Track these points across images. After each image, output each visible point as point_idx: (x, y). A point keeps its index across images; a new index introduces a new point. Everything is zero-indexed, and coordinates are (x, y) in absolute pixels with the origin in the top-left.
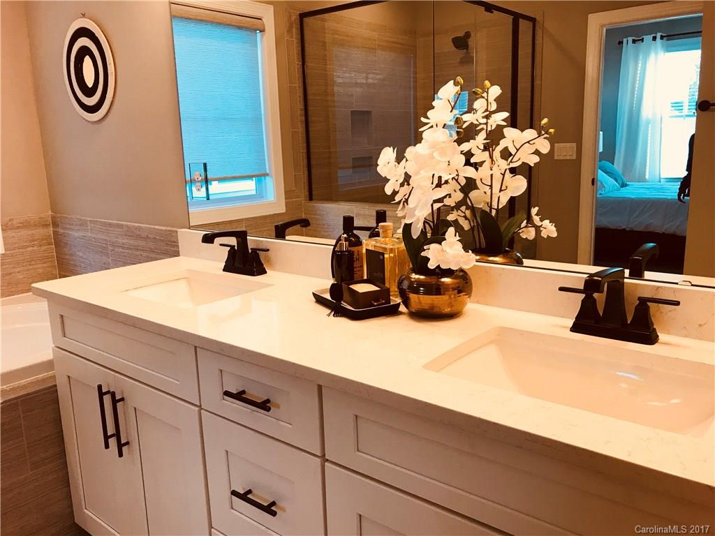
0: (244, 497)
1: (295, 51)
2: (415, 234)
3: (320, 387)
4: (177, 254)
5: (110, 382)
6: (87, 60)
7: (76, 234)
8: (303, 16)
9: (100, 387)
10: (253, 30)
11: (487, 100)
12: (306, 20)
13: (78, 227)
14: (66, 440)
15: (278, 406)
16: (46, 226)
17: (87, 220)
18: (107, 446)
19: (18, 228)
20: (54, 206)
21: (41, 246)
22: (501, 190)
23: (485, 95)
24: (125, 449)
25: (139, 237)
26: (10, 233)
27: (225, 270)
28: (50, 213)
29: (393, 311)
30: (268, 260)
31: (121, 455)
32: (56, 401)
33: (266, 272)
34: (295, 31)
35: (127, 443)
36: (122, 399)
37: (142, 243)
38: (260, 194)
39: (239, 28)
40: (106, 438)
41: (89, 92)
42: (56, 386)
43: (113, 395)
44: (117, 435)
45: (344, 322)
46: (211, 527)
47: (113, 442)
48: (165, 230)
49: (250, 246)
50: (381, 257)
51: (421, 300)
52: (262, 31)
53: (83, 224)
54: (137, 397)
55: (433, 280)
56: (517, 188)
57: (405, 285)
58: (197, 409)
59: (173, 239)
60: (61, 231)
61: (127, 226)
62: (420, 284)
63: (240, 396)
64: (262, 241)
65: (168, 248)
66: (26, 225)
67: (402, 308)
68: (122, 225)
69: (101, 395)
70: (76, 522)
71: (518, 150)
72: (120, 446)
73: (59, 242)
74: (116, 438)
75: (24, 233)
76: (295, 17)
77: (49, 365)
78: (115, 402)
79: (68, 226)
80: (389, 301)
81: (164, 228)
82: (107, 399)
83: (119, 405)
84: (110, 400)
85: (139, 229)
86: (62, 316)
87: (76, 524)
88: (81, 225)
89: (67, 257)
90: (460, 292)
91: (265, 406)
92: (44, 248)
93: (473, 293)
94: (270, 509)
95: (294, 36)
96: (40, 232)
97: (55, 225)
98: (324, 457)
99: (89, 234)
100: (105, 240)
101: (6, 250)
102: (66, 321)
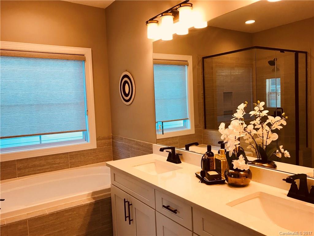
1: (200, 72)
2: (230, 155)
3: (192, 208)
4: (152, 153)
5: (128, 198)
6: (127, 85)
7: (120, 142)
8: (203, 58)
9: (125, 199)
10: (184, 65)
11: (259, 107)
12: (205, 59)
13: (120, 140)
14: (113, 216)
15: (179, 212)
16: (110, 139)
18: (126, 220)
19: (102, 139)
20: (113, 132)
21: (108, 146)
22: (267, 139)
23: (258, 105)
24: (131, 222)
25: (140, 145)
26: (98, 142)
27: (167, 160)
28: (111, 134)
29: (222, 183)
30: (182, 158)
31: (130, 224)
32: (111, 203)
33: (181, 163)
34: (201, 64)
35: (132, 220)
36: (131, 204)
38: (185, 126)
39: (179, 65)
40: (126, 217)
41: (127, 95)
42: (111, 197)
43: (129, 202)
44: (129, 217)
45: (204, 185)
47: (127, 219)
48: (149, 144)
49: (176, 152)
50: (220, 162)
51: (232, 180)
52: (188, 65)
53: (122, 139)
54: (136, 204)
55: (237, 173)
57: (227, 173)
58: (154, 210)
59: (151, 147)
60: (114, 140)
61: (136, 141)
62: (232, 174)
63: (167, 208)
64: (180, 151)
65: (148, 150)
66: (104, 138)
67: (226, 182)
68: (135, 140)
69: (125, 202)
71: (273, 124)
72: (130, 221)
73: (114, 145)
74: (129, 218)
75: (103, 141)
76: (201, 59)
77: (109, 190)
78: (129, 205)
79: (117, 140)
80: (221, 178)
81: (148, 143)
82: (127, 203)
83: (130, 206)
84: (128, 204)
85: (140, 142)
86: (114, 174)
88: (121, 139)
90: (246, 178)
91: (175, 212)
93: (252, 178)
95: (200, 66)
96: (108, 141)
97: (113, 138)
98: (193, 231)
99: (124, 143)
100: (128, 145)
101: (97, 147)
102: (116, 176)
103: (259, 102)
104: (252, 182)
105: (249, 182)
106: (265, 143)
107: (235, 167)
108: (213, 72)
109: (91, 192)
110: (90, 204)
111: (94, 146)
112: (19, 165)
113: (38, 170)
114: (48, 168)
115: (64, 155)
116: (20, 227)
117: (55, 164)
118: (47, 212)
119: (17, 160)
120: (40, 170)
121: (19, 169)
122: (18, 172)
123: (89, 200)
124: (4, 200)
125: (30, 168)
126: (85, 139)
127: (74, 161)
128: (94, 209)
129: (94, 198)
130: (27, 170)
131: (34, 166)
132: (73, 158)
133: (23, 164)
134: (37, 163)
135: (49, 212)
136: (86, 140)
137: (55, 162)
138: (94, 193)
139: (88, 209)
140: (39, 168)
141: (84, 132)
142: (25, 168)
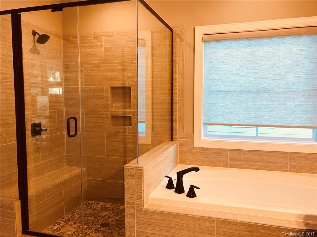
109: (304, 213)
112: (231, 155)
119: (230, 150)
121: (231, 159)
122: (229, 162)
124: (199, 188)
125: (242, 160)
127: (295, 164)
129: (306, 224)
131: (246, 160)
132: (294, 160)
133: (235, 155)
134: (250, 157)
135: (240, 220)
137: (270, 160)
140: (251, 163)
142: (237, 160)
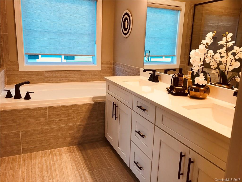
0: (138, 133)
1: (191, 17)
2: (195, 74)
3: (156, 107)
4: (139, 75)
5: (115, 101)
6: (126, 21)
7: (118, 67)
8: (195, 5)
9: (113, 102)
10: (177, 10)
12: (196, 6)
13: (118, 65)
14: (106, 115)
15: (147, 111)
16: (111, 64)
17: (120, 64)
18: (113, 117)
19: (105, 64)
20: (114, 59)
22: (230, 65)
23: (226, 36)
25: (131, 69)
26: (103, 65)
27: (148, 80)
28: (113, 61)
29: (185, 95)
30: (160, 79)
31: (115, 119)
32: (105, 105)
33: (159, 82)
34: (192, 11)
35: (117, 117)
36: (117, 106)
37: (132, 71)
38: (172, 62)
39: (173, 10)
40: (113, 115)
41: (125, 30)
42: (105, 102)
44: (115, 115)
45: (171, 95)
46: (131, 140)
47: (114, 116)
49: (156, 74)
50: (187, 80)
51: (193, 93)
52: (181, 11)
53: (120, 65)
54: (121, 107)
55: (197, 88)
56: (237, 65)
57: (189, 89)
58: (131, 110)
59: (139, 71)
60: (114, 66)
61: (129, 66)
62: (194, 88)
63: (140, 107)
64: (160, 73)
65: (137, 73)
67: (188, 95)
68: (128, 66)
69: (113, 104)
70: (105, 136)
71: (237, 53)
72: (115, 117)
73: (114, 69)
74: (115, 116)
75: (106, 65)
76: (193, 6)
77: (104, 97)
78: (116, 106)
79: (116, 65)
80: (185, 92)
81: (137, 68)
82: (114, 105)
85: (132, 67)
86: (109, 85)
87: (105, 137)
88: (119, 65)
89: (115, 73)
90: (205, 92)
91: (145, 110)
92: (110, 70)
93: (210, 93)
94: (143, 136)
95: (191, 12)
96: (110, 66)
97: (113, 64)
98: (155, 124)
99: (120, 67)
100: (124, 69)
101: (102, 69)
102: (109, 86)
103: (227, 33)
104: (208, 97)
105: (207, 96)
106: (227, 69)
107: (195, 83)
108: (202, 18)
109: (92, 97)
110: (90, 104)
111: (100, 69)
112: (46, 75)
113: (59, 80)
114: (66, 80)
115: (78, 72)
116: (42, 111)
117: (71, 77)
118: (61, 105)
119: (46, 71)
120: (60, 80)
121: (47, 78)
122: (46, 80)
123: (90, 101)
124: (33, 93)
125: (54, 78)
126: (94, 62)
127: (84, 77)
128: (93, 108)
129: (93, 101)
130: (52, 79)
131: (56, 77)
132: (83, 75)
133: (49, 75)
134: (58, 75)
135: (62, 105)
136: (94, 64)
137: (71, 76)
138: (94, 98)
139: (88, 108)
140: (60, 79)
141: (93, 57)
142: (51, 77)
